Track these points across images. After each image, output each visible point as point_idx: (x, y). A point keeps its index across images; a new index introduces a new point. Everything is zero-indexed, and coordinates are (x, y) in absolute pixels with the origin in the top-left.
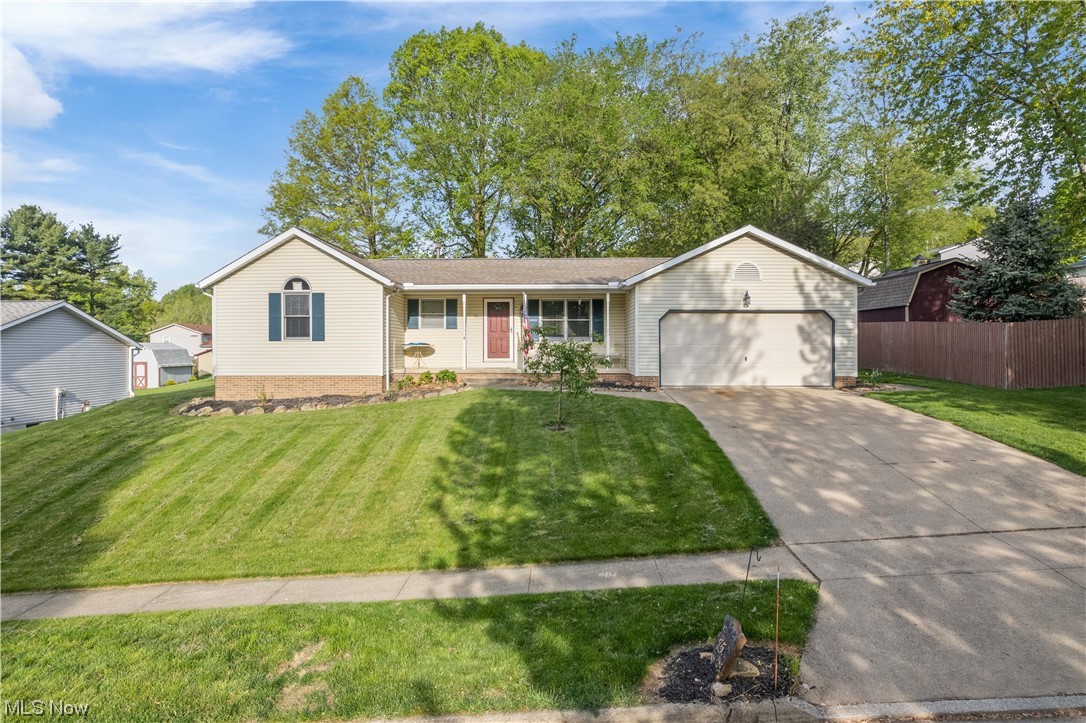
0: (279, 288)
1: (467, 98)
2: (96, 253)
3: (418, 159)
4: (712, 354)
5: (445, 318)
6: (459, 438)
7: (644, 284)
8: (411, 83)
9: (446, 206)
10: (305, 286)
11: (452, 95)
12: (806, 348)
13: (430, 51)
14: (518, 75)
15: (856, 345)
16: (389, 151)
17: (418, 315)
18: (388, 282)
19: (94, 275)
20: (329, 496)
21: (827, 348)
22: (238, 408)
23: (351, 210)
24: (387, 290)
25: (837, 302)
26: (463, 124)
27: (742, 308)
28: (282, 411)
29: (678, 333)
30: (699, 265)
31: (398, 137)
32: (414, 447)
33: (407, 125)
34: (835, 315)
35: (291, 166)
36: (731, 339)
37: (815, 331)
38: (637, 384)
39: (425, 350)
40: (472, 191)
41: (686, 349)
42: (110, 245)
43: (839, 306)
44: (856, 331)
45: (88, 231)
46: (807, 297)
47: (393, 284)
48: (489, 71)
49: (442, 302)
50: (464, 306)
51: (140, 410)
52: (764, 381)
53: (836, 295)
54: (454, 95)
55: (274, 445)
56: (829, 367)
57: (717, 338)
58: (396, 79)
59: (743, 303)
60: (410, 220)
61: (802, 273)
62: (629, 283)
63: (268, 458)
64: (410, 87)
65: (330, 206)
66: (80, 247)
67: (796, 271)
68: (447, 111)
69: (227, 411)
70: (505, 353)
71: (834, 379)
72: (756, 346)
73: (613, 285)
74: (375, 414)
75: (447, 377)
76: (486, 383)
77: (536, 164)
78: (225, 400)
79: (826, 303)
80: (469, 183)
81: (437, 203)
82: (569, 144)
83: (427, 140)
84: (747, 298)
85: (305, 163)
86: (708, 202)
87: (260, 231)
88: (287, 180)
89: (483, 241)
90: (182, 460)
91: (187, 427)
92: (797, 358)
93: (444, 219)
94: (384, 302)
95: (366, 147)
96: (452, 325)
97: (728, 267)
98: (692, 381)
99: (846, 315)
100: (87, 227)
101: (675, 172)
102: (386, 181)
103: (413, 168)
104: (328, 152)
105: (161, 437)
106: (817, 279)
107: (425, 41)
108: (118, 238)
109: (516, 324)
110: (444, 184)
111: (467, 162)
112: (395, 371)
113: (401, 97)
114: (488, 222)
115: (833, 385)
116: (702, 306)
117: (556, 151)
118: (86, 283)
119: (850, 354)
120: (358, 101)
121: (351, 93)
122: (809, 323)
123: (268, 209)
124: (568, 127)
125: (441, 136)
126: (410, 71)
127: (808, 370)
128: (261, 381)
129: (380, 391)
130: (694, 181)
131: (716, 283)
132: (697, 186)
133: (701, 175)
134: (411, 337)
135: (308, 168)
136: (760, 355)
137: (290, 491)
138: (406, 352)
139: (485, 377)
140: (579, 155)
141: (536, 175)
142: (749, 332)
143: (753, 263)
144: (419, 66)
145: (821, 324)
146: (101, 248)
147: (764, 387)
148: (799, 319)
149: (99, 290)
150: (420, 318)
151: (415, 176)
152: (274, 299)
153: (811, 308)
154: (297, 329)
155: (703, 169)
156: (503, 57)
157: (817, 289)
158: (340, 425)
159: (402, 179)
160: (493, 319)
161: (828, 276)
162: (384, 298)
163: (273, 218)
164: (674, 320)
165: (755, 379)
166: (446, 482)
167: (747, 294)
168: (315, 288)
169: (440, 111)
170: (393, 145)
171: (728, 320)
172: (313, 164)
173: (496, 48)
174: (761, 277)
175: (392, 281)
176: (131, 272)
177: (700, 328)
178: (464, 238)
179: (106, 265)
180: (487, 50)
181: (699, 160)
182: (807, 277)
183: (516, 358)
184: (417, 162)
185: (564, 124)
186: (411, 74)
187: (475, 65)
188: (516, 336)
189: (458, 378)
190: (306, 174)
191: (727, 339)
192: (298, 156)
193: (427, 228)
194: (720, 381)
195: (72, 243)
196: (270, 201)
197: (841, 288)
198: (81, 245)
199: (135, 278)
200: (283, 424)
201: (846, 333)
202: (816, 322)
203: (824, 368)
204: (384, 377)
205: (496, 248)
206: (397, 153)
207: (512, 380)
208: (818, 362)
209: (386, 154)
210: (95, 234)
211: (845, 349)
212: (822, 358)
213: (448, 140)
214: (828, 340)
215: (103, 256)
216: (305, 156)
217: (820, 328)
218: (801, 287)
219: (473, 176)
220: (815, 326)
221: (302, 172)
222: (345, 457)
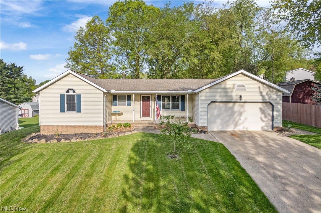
0: (64, 93)
1: (134, 22)
2: (15, 72)
3: (117, 43)
4: (227, 118)
5: (127, 102)
6: (133, 162)
7: (202, 92)
8: (115, 18)
9: (127, 58)
10: (74, 92)
11: (129, 21)
12: (263, 116)
13: (122, 7)
14: (151, 15)
15: (282, 115)
16: (108, 40)
17: (116, 101)
18: (105, 91)
19: (15, 78)
20: (74, 201)
21: (270, 116)
22: (47, 138)
23: (96, 59)
24: (104, 93)
25: (274, 99)
26: (132, 31)
27: (239, 101)
28: (64, 142)
29: (215, 110)
30: (223, 85)
31: (110, 35)
32: (114, 167)
33: (114, 31)
34: (274, 104)
35: (75, 45)
36: (235, 112)
37: (266, 110)
38: (200, 130)
39: (119, 114)
40: (135, 54)
41: (218, 116)
42: (20, 69)
43: (275, 100)
44: (282, 110)
45: (13, 65)
46: (263, 97)
47: (107, 91)
48: (141, 14)
49: (125, 96)
50: (134, 98)
51: (10, 139)
52: (247, 128)
53: (274, 96)
54: (130, 22)
55: (56, 162)
56: (271, 123)
57: (230, 112)
58: (110, 16)
59: (239, 99)
60: (115, 63)
61: (262, 88)
62: (196, 91)
63: (52, 171)
64: (115, 19)
65: (88, 58)
66: (11, 70)
67: (259, 87)
68: (127, 27)
69: (43, 141)
70: (148, 115)
71: (273, 128)
72: (244, 115)
73: (190, 91)
74: (99, 145)
75: (127, 125)
76: (142, 128)
77: (157, 45)
78: (44, 134)
79: (271, 99)
80: (134, 51)
81: (123, 57)
82: (168, 38)
83: (120, 37)
84: (241, 97)
85: (80, 44)
86: (216, 58)
87: (65, 67)
88: (74, 50)
89: (139, 70)
90: (17, 171)
91: (25, 150)
92: (259, 119)
93: (126, 63)
94: (104, 98)
95: (100, 39)
96: (129, 105)
97: (234, 86)
98: (220, 128)
99: (278, 104)
100: (13, 63)
101: (204, 48)
102: (107, 50)
103: (116, 46)
104: (88, 40)
105: (13, 156)
106: (267, 90)
107: (119, 4)
108: (23, 67)
109: (153, 104)
110: (126, 51)
111: (134, 44)
112: (108, 123)
113: (112, 22)
114: (140, 63)
115: (273, 130)
116: (224, 100)
117: (163, 41)
118: (12, 81)
119: (279, 118)
120: (97, 23)
121: (96, 21)
122: (264, 107)
123: (68, 59)
124: (168, 32)
125: (125, 35)
126: (115, 14)
127: (263, 124)
128: (57, 127)
129: (102, 132)
130: (210, 51)
131: (229, 91)
132: (212, 53)
133: (213, 49)
134: (114, 109)
135: (81, 46)
136: (246, 119)
137: (57, 195)
138: (112, 114)
139: (141, 125)
140: (172, 42)
141: (157, 48)
142: (242, 110)
143: (243, 84)
144: (118, 12)
145: (268, 107)
146: (17, 70)
147: (247, 130)
148: (260, 105)
149: (17, 84)
150: (117, 102)
151: (116, 48)
152: (62, 96)
153: (265, 101)
154: (71, 108)
155: (213, 47)
156: (146, 9)
157: (267, 94)
158: (85, 151)
159: (112, 49)
160: (144, 102)
161: (271, 89)
162: (104, 96)
163: (69, 62)
164: (213, 105)
165: (244, 128)
166: (128, 193)
167: (241, 96)
168: (77, 93)
169: (125, 27)
170: (109, 38)
171: (234, 105)
172: (83, 44)
173: (143, 6)
174: (246, 89)
175: (106, 91)
176: (28, 77)
177: (223, 108)
178: (132, 69)
179: (19, 75)
180: (140, 7)
181: (212, 44)
182: (264, 90)
183: (153, 117)
184: (117, 44)
185: (167, 31)
186: (115, 15)
187: (136, 12)
188: (152, 109)
189: (132, 126)
190: (81, 48)
191: (233, 113)
192: (77, 42)
193: (120, 65)
194: (231, 128)
195: (8, 69)
196: (68, 56)
197: (276, 94)
198: (11, 69)
199: (29, 79)
200: (62, 150)
201: (278, 111)
202: (267, 106)
203: (269, 123)
204: (104, 126)
205: (143, 72)
206: (110, 41)
207: (152, 126)
208: (267, 121)
209: (107, 41)
210: (15, 66)
211: (277, 117)
212: (269, 120)
213: (127, 37)
214: (271, 113)
215: (18, 73)
216: (80, 41)
217: (268, 108)
218: (261, 93)
219: (136, 49)
220: (266, 108)
221: (79, 47)
222: (85, 172)
